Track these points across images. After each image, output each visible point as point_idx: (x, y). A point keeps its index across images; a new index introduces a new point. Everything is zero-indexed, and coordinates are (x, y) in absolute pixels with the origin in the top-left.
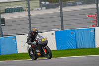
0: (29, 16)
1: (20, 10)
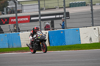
0: (92, 10)
1: (83, 4)
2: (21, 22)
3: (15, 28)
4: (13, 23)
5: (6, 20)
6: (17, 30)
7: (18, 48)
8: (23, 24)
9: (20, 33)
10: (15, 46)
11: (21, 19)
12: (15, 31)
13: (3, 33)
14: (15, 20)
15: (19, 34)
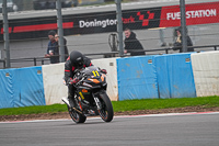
2: (195, 21)
3: (178, 40)
4: (171, 23)
5: (151, 16)
6: (185, 46)
7: (188, 99)
8: (203, 28)
9: (193, 54)
10: (177, 94)
11: (197, 14)
12: (178, 47)
13: (143, 53)
14: (177, 15)
15: (189, 58)
